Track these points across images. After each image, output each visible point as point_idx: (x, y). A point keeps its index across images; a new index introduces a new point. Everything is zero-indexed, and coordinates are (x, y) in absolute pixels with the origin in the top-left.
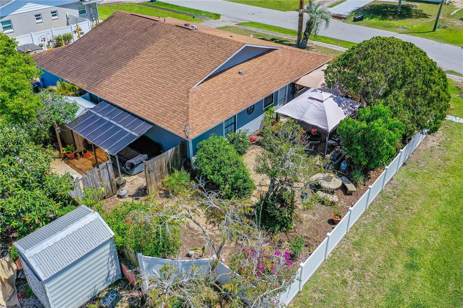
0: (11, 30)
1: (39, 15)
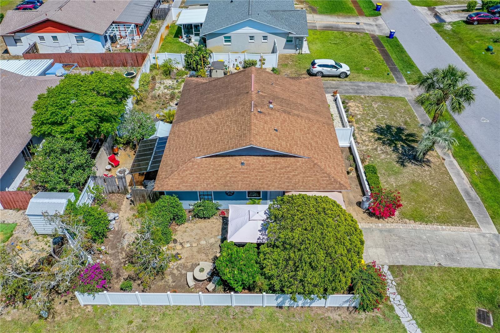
0: (230, 43)
1: (253, 37)
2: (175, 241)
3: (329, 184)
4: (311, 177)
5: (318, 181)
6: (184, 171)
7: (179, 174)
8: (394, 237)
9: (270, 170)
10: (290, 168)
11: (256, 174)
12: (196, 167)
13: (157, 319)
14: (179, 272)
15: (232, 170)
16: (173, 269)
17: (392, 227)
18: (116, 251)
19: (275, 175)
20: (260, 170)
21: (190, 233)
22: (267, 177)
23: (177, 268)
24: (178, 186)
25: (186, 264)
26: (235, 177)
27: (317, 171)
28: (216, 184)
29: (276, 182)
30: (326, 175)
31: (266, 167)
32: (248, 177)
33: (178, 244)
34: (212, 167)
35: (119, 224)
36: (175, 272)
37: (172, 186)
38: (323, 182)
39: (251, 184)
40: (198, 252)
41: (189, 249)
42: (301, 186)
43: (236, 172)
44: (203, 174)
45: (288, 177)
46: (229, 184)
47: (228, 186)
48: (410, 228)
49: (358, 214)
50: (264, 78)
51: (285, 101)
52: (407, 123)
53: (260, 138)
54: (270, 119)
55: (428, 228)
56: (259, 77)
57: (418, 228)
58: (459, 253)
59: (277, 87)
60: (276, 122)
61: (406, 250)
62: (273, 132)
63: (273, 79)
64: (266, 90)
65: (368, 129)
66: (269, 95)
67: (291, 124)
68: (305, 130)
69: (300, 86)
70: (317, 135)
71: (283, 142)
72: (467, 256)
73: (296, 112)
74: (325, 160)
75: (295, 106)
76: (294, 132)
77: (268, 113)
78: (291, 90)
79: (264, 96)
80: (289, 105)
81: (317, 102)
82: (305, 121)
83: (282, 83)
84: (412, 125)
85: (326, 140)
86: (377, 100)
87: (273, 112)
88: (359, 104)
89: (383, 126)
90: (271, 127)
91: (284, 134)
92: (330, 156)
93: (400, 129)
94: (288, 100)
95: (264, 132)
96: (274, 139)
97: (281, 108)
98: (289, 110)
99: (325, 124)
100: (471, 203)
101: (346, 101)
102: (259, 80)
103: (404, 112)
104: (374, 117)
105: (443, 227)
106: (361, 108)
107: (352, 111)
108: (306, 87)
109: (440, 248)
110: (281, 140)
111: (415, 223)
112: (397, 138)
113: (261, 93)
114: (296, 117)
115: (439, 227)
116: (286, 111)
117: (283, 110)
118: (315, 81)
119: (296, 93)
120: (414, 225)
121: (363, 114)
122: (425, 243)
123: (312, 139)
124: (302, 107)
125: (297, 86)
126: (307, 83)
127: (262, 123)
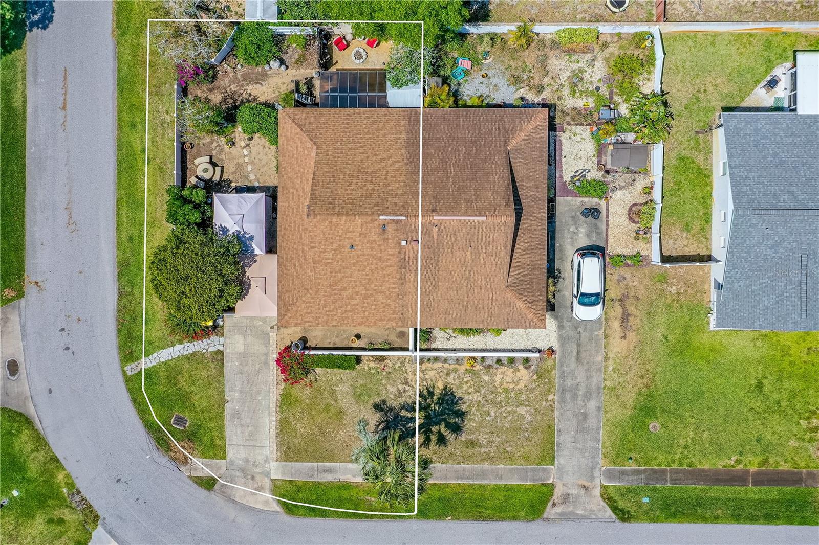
2: (251, 139)
3: (284, 303)
4: (293, 284)
5: (287, 291)
6: (301, 139)
7: (297, 134)
8: (258, 366)
9: (301, 238)
10: (303, 261)
11: (297, 222)
12: (306, 152)
13: (170, 135)
14: (214, 148)
15: (302, 194)
16: (217, 142)
17: (272, 368)
18: (241, 80)
19: (295, 244)
20: (301, 227)
21: (261, 153)
22: (293, 235)
23: (219, 145)
24: (283, 135)
25: (224, 153)
26: (293, 199)
27: (299, 292)
28: (285, 178)
29: (287, 244)
30: (295, 301)
31: (305, 233)
32: (293, 213)
33: (248, 142)
34: (306, 172)
35: (276, 74)
36: (215, 144)
37: (283, 128)
38: (287, 296)
39: (285, 217)
40: (238, 165)
41: (242, 153)
42: (282, 272)
43: (299, 199)
44: (297, 162)
45: (293, 258)
46: (285, 192)
47: (283, 191)
48: (272, 387)
49: (289, 336)
50: (482, 235)
51: (432, 264)
52: (472, 444)
53: (326, 227)
54: (375, 241)
55: (273, 406)
56: (482, 228)
57: (271, 394)
58: (242, 425)
59: (469, 253)
60: (372, 249)
61: (241, 373)
62: (347, 243)
63: (490, 249)
64: (447, 237)
65: (452, 384)
66: (435, 242)
67: (377, 268)
68: (373, 286)
69: (490, 290)
70: (369, 300)
71: (331, 254)
72: (238, 432)
73: (410, 277)
74: (319, 305)
75: (427, 277)
76: (359, 271)
77: (388, 239)
78: (472, 275)
79: (429, 235)
80: (426, 269)
81: (455, 312)
82: (395, 288)
83: (485, 262)
84: (470, 451)
85: (364, 312)
86: (539, 417)
87: (393, 245)
88: (525, 386)
89: (464, 408)
90: (355, 241)
91: (348, 257)
92: (329, 311)
93: (456, 429)
94: (437, 269)
95: (341, 231)
96: (332, 243)
97: (409, 257)
98: (411, 268)
99: (401, 316)
100: (313, 468)
101: (533, 367)
102: (475, 228)
103: (505, 449)
104: (487, 401)
105: (274, 423)
106: (512, 386)
107: (500, 371)
108: (492, 300)
109: (246, 409)
110: (333, 252)
111: (278, 394)
112: (434, 419)
113: (435, 229)
114: (398, 277)
115: (274, 419)
116: (407, 264)
117: (407, 259)
118: (522, 317)
119: (466, 282)
120: (275, 392)
121: (494, 386)
122: (251, 395)
123: (357, 293)
124: (431, 288)
125: (489, 286)
126: (510, 304)
127: (359, 229)
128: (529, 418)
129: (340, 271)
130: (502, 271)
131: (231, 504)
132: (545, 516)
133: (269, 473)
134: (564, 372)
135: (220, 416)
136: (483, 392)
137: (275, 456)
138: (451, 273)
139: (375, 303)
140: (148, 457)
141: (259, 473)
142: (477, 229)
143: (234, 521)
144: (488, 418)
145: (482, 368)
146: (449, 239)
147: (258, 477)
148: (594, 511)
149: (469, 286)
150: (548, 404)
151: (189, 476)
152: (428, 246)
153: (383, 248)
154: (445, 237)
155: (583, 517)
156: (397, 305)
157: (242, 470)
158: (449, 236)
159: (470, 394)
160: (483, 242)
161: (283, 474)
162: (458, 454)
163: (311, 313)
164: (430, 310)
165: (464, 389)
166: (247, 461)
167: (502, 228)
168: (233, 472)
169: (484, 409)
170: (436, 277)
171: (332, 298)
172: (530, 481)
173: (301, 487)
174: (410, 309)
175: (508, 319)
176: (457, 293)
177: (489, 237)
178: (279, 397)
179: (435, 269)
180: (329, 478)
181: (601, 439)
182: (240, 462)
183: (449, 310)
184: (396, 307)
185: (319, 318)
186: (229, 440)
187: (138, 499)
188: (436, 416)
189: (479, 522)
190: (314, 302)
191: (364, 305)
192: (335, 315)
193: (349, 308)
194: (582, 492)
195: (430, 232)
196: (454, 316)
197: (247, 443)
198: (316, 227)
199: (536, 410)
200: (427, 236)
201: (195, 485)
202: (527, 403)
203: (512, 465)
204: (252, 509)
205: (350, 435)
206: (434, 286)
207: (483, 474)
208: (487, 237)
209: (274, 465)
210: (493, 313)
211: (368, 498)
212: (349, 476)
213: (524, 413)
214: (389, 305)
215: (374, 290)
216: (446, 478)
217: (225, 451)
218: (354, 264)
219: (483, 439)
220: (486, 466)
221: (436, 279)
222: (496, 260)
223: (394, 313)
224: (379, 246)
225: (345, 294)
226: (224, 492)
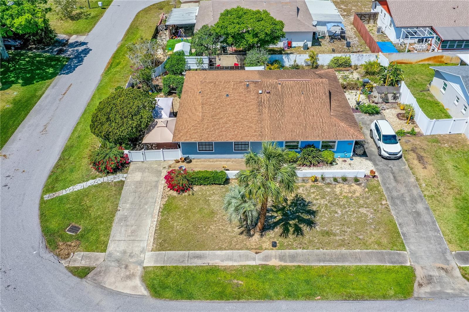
3: (179, 130)
4: (186, 121)
8: (149, 188)
10: (194, 111)
19: (190, 107)
22: (189, 104)
30: (186, 127)
38: (181, 127)
45: (187, 112)
48: (157, 200)
50: (309, 88)
51: (279, 103)
52: (328, 233)
53: (212, 86)
54: (242, 92)
55: (156, 212)
56: (308, 85)
57: (156, 204)
58: (127, 226)
59: (302, 97)
60: (240, 96)
61: (135, 192)
62: (224, 94)
63: (315, 95)
64: (287, 89)
65: (302, 194)
66: (280, 92)
67: (243, 106)
68: (240, 116)
69: (320, 117)
70: (238, 125)
71: (214, 99)
72: (123, 231)
73: (265, 111)
74: (203, 127)
75: (277, 111)
76: (231, 108)
77: (250, 91)
78: (307, 109)
79: (276, 89)
80: (275, 106)
81: (298, 130)
82: (255, 117)
83: (313, 102)
84: (326, 239)
85: (234, 131)
86: (379, 215)
87: (254, 94)
88: (360, 195)
89: (314, 208)
90: (229, 92)
91: (225, 101)
92: (210, 131)
93: (310, 223)
94: (283, 106)
95: (221, 88)
96: (215, 94)
97: (264, 100)
98: (265, 106)
99: (261, 133)
100: (184, 256)
101: (363, 184)
102: (304, 85)
103: (357, 237)
104: (333, 204)
105: (155, 223)
106: (350, 195)
107: (338, 186)
108: (323, 123)
109: (134, 214)
110: (215, 98)
111: (161, 204)
112: (291, 216)
113: (280, 86)
114: (257, 111)
115: (156, 220)
116: (263, 104)
117: (263, 101)
118: (346, 133)
119: (303, 112)
120: (160, 203)
121: (336, 195)
122: (140, 205)
123: (230, 120)
124: (279, 117)
125: (319, 115)
126: (335, 124)
127: (232, 87)
128: (371, 216)
129: (219, 108)
130: (326, 106)
131: (99, 290)
132: (416, 295)
133: (143, 262)
134: (388, 188)
135: (110, 220)
136: (328, 198)
137: (150, 248)
138: (292, 108)
139: (242, 126)
140: (34, 253)
141: (134, 263)
142: (305, 85)
143: (98, 304)
144: (336, 215)
145: (323, 184)
146: (288, 90)
147: (131, 266)
148: (463, 290)
149: (306, 115)
150: (384, 207)
151: (66, 267)
152: (276, 94)
153: (247, 95)
154: (286, 89)
155: (454, 296)
156: (257, 127)
157: (118, 261)
158: (288, 89)
159: (317, 199)
160: (311, 91)
161: (156, 261)
162: (316, 241)
163: (197, 132)
164: (280, 130)
165: (312, 196)
166: (125, 252)
167: (321, 84)
168: (109, 263)
169: (332, 209)
170: (283, 110)
171: (212, 124)
172: (389, 262)
173: (171, 272)
174: (266, 129)
175: (336, 134)
176: (298, 119)
177: (314, 89)
178: (162, 206)
179: (281, 106)
180: (199, 262)
181: (440, 229)
182: (118, 254)
183: (293, 129)
184: (256, 128)
185: (203, 136)
186: (113, 236)
187: (8, 286)
188: (292, 214)
189: (350, 301)
190: (200, 126)
191: (234, 127)
192: (214, 134)
193: (224, 129)
194: (443, 273)
195: (276, 87)
196: (297, 133)
197: (129, 238)
198: (205, 86)
199: (375, 210)
200: (275, 89)
201: (70, 274)
202: (366, 206)
203: (367, 249)
204: (119, 293)
205: (219, 229)
206: (282, 115)
207: (342, 258)
208: (313, 89)
209: (148, 254)
210: (325, 130)
211: (236, 281)
212: (217, 261)
213: (365, 212)
214: (251, 127)
215: (241, 118)
216: (308, 261)
217: (107, 245)
218: (228, 105)
219: (336, 229)
220: (344, 250)
221: (283, 112)
222: (321, 100)
223: (255, 131)
224: (245, 95)
225: (221, 121)
226: (95, 280)
